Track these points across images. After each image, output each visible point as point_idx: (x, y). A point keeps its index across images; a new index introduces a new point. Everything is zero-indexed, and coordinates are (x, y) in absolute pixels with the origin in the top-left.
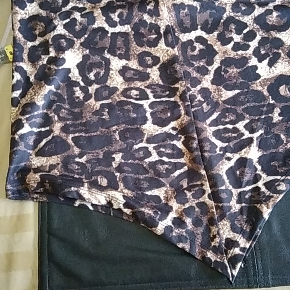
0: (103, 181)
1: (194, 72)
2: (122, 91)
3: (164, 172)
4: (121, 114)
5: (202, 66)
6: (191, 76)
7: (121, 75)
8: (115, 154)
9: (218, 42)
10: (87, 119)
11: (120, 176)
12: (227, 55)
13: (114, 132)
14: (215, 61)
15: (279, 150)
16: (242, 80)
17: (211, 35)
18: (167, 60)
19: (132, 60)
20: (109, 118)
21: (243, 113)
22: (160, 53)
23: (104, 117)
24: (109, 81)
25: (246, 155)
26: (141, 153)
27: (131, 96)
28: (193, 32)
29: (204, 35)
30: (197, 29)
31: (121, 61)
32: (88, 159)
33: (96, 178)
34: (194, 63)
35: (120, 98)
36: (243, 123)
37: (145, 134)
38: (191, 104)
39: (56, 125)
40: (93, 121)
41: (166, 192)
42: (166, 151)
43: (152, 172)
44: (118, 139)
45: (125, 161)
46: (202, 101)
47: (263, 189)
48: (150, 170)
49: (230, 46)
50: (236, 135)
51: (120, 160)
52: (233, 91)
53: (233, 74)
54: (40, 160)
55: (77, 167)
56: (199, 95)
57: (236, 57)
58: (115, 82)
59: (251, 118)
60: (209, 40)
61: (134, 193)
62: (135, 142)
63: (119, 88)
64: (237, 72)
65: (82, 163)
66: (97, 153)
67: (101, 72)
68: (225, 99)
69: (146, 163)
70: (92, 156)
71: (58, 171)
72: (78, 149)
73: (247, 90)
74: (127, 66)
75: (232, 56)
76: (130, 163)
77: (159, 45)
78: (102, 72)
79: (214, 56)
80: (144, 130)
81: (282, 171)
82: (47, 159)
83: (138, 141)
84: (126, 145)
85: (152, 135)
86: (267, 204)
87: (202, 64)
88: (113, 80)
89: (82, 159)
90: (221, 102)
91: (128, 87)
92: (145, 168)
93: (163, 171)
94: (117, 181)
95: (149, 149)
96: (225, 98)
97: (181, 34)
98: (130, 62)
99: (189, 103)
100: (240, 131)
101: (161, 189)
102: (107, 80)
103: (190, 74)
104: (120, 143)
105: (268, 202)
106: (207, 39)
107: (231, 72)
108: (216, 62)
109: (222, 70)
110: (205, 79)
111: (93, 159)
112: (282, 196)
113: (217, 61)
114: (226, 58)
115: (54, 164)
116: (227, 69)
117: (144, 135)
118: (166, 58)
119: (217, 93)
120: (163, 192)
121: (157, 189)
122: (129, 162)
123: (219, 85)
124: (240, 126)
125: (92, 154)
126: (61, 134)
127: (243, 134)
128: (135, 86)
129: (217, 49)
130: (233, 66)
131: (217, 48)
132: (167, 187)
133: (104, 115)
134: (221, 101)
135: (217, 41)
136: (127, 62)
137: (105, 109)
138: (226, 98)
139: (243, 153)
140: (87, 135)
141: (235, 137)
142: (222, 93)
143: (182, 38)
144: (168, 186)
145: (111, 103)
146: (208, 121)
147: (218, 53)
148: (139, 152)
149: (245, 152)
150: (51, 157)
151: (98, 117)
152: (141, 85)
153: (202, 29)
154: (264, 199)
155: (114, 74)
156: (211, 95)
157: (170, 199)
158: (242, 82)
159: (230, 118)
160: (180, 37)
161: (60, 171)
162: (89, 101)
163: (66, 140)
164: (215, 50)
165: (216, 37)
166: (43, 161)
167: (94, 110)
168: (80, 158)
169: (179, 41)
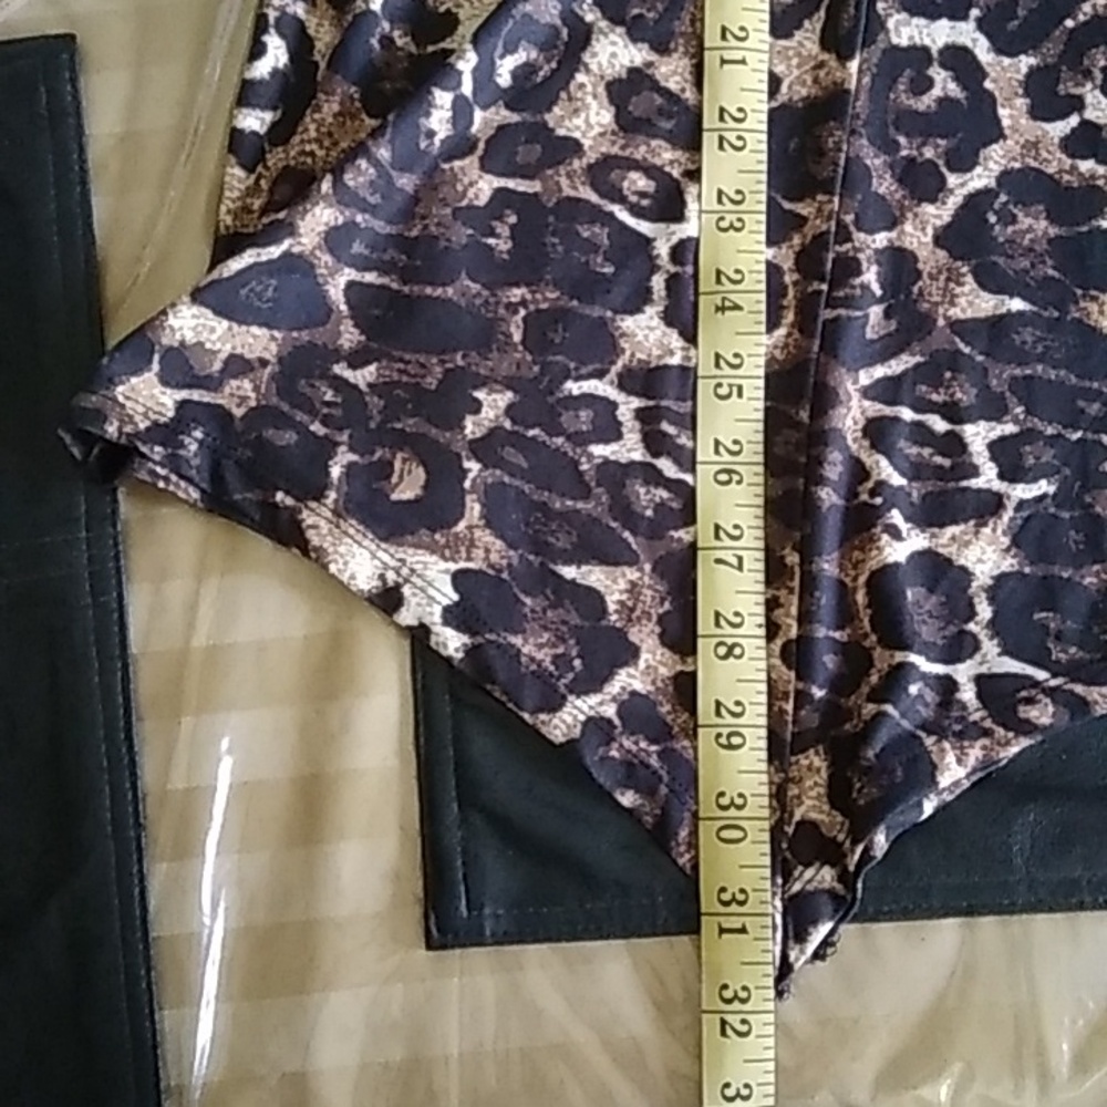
0: (410, 472)
1: (888, 176)
2: (592, 161)
3: (649, 513)
4: (560, 248)
5: (929, 161)
6: (870, 185)
7: (612, 101)
8: (485, 390)
9: (1024, 96)
10: (426, 227)
11: (478, 476)
12: (1035, 159)
13: (512, 308)
14: (981, 160)
15: (1083, 577)
16: (1051, 272)
17: (1007, 61)
18: (804, 99)
19: (675, 56)
20: (509, 252)
21: (1008, 394)
22: (789, 67)
23: (491, 241)
24: (557, 110)
25: (953, 549)
26: (584, 414)
27: (621, 190)
28: (944, 23)
29: (983, 51)
30: (965, 18)
31: (631, 46)
32: (381, 380)
33: (388, 456)
34: (902, 140)
35: (575, 188)
36: (993, 429)
37: (623, 351)
38: (831, 289)
39: (317, 210)
40: (448, 240)
41: (633, 589)
42: (678, 436)
43: (604, 499)
44: (517, 337)
45: (516, 428)
46: (873, 295)
47: (968, 694)
48: (600, 490)
49: (1060, 128)
50: (947, 463)
51: (497, 417)
52: (1006, 297)
53: (1028, 236)
54: (202, 321)
55: (329, 396)
56: (874, 268)
57: (1066, 177)
58: (579, 121)
59: (1029, 425)
60: (993, 74)
61: (512, 553)
62: (576, 369)
63: (586, 148)
64: (1045, 233)
65: (355, 387)
66: (423, 366)
67: (541, 68)
68: (962, 316)
69: (590, 457)
70: (400, 371)
71: (256, 389)
72: (356, 331)
73: (1056, 314)
74: (649, 72)
75: (1051, 170)
76: (534, 438)
77: (798, 35)
78: (546, 68)
79: (986, 144)
80: (623, 335)
81: (1062, 655)
82: (230, 329)
83: (590, 368)
84: (536, 369)
85: (649, 363)
86: (962, 748)
87: (929, 153)
88: (576, 111)
89: (359, 373)
90: (941, 322)
91: (620, 153)
92: (581, 474)
93: (646, 508)
94: (463, 490)
95: (618, 413)
96: (963, 310)
97: (898, 12)
98: (665, 59)
99: (825, 287)
100: (971, 455)
101: (618, 571)
102: (554, 102)
103: (871, 177)
104: (518, 355)
105: (966, 743)
106: (988, 69)
107: (1025, 227)
108: (986, 169)
109: (996, 206)
110: (916, 215)
111: (399, 382)
112: (1025, 742)
113: (991, 165)
114: (1027, 170)
115: (248, 356)
116: (1015, 211)
117: (618, 356)
118: (804, 92)
119: (941, 284)
120: (622, 585)
121: (605, 568)
122: (531, 433)
123: (962, 259)
124: (978, 436)
125: (401, 366)
126: (318, 253)
127: (974, 471)
128: (649, 156)
129: (1006, 122)
130: (1041, 208)
131: (1011, 116)
132: (641, 570)
133: (493, 234)
134: (946, 318)
135: (1021, 91)
136: (653, 57)
137: (508, 212)
138: (969, 314)
139: (945, 538)
140: (406, 289)
141: (941, 467)
142: (958, 290)
143: (897, 29)
144: (648, 567)
145: (536, 194)
146: (866, 377)
147: (1005, 137)
148: (576, 409)
149: (953, 538)
150: (244, 328)
151: (470, 231)
152: (672, 162)
153: (981, 25)
154: (957, 727)
155: (589, 88)
156: (914, 283)
157: (639, 619)
158: (1053, 278)
159: (952, 395)
160: (891, 24)
161: (263, 390)
162: (457, 164)
163: (327, 283)
164: (998, 121)
165: (1021, 77)
166: (213, 330)
167: (464, 203)
168: (353, 366)
169: (881, 37)
